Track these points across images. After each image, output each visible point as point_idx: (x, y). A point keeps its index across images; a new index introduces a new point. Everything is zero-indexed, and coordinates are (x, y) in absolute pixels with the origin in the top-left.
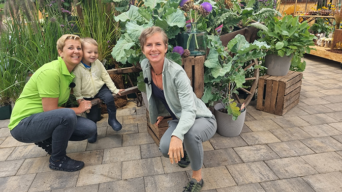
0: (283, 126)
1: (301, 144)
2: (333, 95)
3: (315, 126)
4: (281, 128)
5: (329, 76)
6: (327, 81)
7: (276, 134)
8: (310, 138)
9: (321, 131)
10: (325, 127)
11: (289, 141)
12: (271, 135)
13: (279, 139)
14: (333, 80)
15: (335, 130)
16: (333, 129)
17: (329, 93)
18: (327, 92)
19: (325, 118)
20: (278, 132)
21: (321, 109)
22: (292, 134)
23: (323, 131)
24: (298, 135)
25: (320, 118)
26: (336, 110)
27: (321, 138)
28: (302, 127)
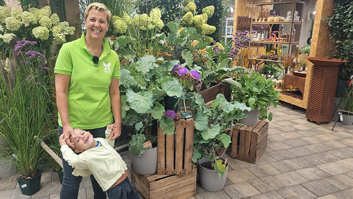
0: (259, 175)
1: (278, 195)
2: (292, 139)
3: (285, 174)
4: (257, 178)
5: (284, 118)
6: (284, 123)
7: (254, 185)
8: (284, 188)
9: (291, 179)
10: (293, 174)
11: (267, 192)
12: (251, 187)
13: (258, 190)
14: (288, 122)
15: (302, 178)
16: (300, 176)
17: (289, 136)
18: (286, 135)
19: (291, 164)
20: (256, 183)
21: (286, 155)
22: (268, 184)
23: (293, 179)
24: (274, 185)
25: (287, 165)
26: (298, 155)
27: (292, 186)
28: (274, 175)
